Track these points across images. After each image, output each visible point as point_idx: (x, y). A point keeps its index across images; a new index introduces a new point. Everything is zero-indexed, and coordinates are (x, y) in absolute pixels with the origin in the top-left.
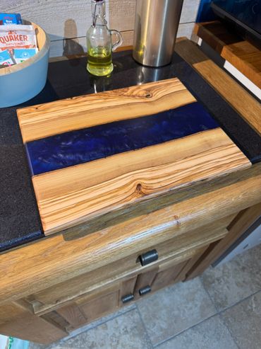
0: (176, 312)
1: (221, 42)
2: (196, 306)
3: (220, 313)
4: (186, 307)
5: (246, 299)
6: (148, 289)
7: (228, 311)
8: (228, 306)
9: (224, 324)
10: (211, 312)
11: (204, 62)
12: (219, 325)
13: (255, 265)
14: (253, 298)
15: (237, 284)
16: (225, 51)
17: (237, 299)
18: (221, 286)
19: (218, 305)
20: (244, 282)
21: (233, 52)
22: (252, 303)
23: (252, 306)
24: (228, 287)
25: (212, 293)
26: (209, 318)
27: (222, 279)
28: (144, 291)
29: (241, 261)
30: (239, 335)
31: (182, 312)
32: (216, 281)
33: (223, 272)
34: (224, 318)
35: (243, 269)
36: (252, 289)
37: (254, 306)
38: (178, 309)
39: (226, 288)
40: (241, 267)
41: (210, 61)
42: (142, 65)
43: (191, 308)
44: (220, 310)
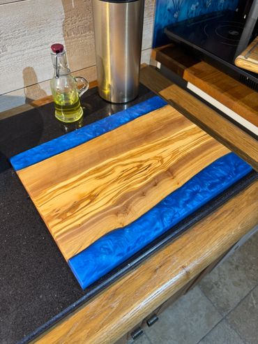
0: (184, 328)
1: (181, 66)
2: (201, 316)
3: (225, 318)
4: (192, 320)
5: (245, 297)
6: (155, 318)
7: (232, 313)
8: (231, 309)
9: (231, 327)
10: (216, 319)
11: (169, 88)
12: (227, 330)
13: (247, 261)
14: (252, 294)
15: (235, 284)
16: (187, 74)
17: (238, 300)
18: (220, 290)
19: (221, 310)
20: (240, 280)
21: (195, 75)
22: (252, 300)
23: (253, 303)
24: (227, 290)
25: (213, 299)
26: (216, 326)
27: (220, 283)
28: (151, 321)
29: (233, 260)
30: (247, 335)
31: (189, 326)
32: (214, 285)
33: (219, 275)
34: (229, 322)
35: (237, 267)
36: (249, 286)
37: (254, 302)
38: (186, 324)
39: (225, 291)
40: (234, 266)
41: (174, 86)
42: (111, 103)
43: (197, 320)
44: (224, 315)
